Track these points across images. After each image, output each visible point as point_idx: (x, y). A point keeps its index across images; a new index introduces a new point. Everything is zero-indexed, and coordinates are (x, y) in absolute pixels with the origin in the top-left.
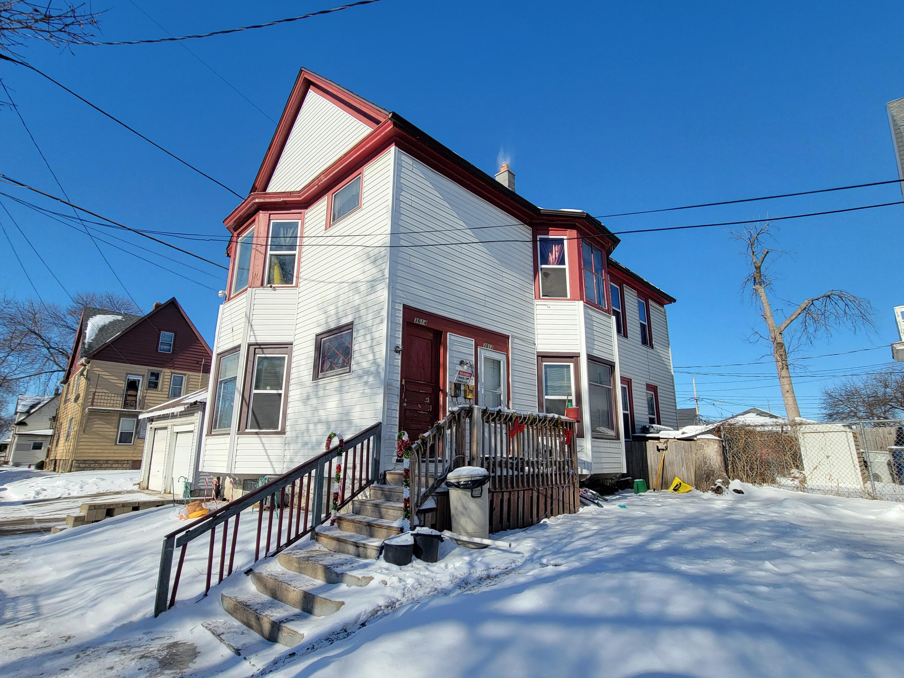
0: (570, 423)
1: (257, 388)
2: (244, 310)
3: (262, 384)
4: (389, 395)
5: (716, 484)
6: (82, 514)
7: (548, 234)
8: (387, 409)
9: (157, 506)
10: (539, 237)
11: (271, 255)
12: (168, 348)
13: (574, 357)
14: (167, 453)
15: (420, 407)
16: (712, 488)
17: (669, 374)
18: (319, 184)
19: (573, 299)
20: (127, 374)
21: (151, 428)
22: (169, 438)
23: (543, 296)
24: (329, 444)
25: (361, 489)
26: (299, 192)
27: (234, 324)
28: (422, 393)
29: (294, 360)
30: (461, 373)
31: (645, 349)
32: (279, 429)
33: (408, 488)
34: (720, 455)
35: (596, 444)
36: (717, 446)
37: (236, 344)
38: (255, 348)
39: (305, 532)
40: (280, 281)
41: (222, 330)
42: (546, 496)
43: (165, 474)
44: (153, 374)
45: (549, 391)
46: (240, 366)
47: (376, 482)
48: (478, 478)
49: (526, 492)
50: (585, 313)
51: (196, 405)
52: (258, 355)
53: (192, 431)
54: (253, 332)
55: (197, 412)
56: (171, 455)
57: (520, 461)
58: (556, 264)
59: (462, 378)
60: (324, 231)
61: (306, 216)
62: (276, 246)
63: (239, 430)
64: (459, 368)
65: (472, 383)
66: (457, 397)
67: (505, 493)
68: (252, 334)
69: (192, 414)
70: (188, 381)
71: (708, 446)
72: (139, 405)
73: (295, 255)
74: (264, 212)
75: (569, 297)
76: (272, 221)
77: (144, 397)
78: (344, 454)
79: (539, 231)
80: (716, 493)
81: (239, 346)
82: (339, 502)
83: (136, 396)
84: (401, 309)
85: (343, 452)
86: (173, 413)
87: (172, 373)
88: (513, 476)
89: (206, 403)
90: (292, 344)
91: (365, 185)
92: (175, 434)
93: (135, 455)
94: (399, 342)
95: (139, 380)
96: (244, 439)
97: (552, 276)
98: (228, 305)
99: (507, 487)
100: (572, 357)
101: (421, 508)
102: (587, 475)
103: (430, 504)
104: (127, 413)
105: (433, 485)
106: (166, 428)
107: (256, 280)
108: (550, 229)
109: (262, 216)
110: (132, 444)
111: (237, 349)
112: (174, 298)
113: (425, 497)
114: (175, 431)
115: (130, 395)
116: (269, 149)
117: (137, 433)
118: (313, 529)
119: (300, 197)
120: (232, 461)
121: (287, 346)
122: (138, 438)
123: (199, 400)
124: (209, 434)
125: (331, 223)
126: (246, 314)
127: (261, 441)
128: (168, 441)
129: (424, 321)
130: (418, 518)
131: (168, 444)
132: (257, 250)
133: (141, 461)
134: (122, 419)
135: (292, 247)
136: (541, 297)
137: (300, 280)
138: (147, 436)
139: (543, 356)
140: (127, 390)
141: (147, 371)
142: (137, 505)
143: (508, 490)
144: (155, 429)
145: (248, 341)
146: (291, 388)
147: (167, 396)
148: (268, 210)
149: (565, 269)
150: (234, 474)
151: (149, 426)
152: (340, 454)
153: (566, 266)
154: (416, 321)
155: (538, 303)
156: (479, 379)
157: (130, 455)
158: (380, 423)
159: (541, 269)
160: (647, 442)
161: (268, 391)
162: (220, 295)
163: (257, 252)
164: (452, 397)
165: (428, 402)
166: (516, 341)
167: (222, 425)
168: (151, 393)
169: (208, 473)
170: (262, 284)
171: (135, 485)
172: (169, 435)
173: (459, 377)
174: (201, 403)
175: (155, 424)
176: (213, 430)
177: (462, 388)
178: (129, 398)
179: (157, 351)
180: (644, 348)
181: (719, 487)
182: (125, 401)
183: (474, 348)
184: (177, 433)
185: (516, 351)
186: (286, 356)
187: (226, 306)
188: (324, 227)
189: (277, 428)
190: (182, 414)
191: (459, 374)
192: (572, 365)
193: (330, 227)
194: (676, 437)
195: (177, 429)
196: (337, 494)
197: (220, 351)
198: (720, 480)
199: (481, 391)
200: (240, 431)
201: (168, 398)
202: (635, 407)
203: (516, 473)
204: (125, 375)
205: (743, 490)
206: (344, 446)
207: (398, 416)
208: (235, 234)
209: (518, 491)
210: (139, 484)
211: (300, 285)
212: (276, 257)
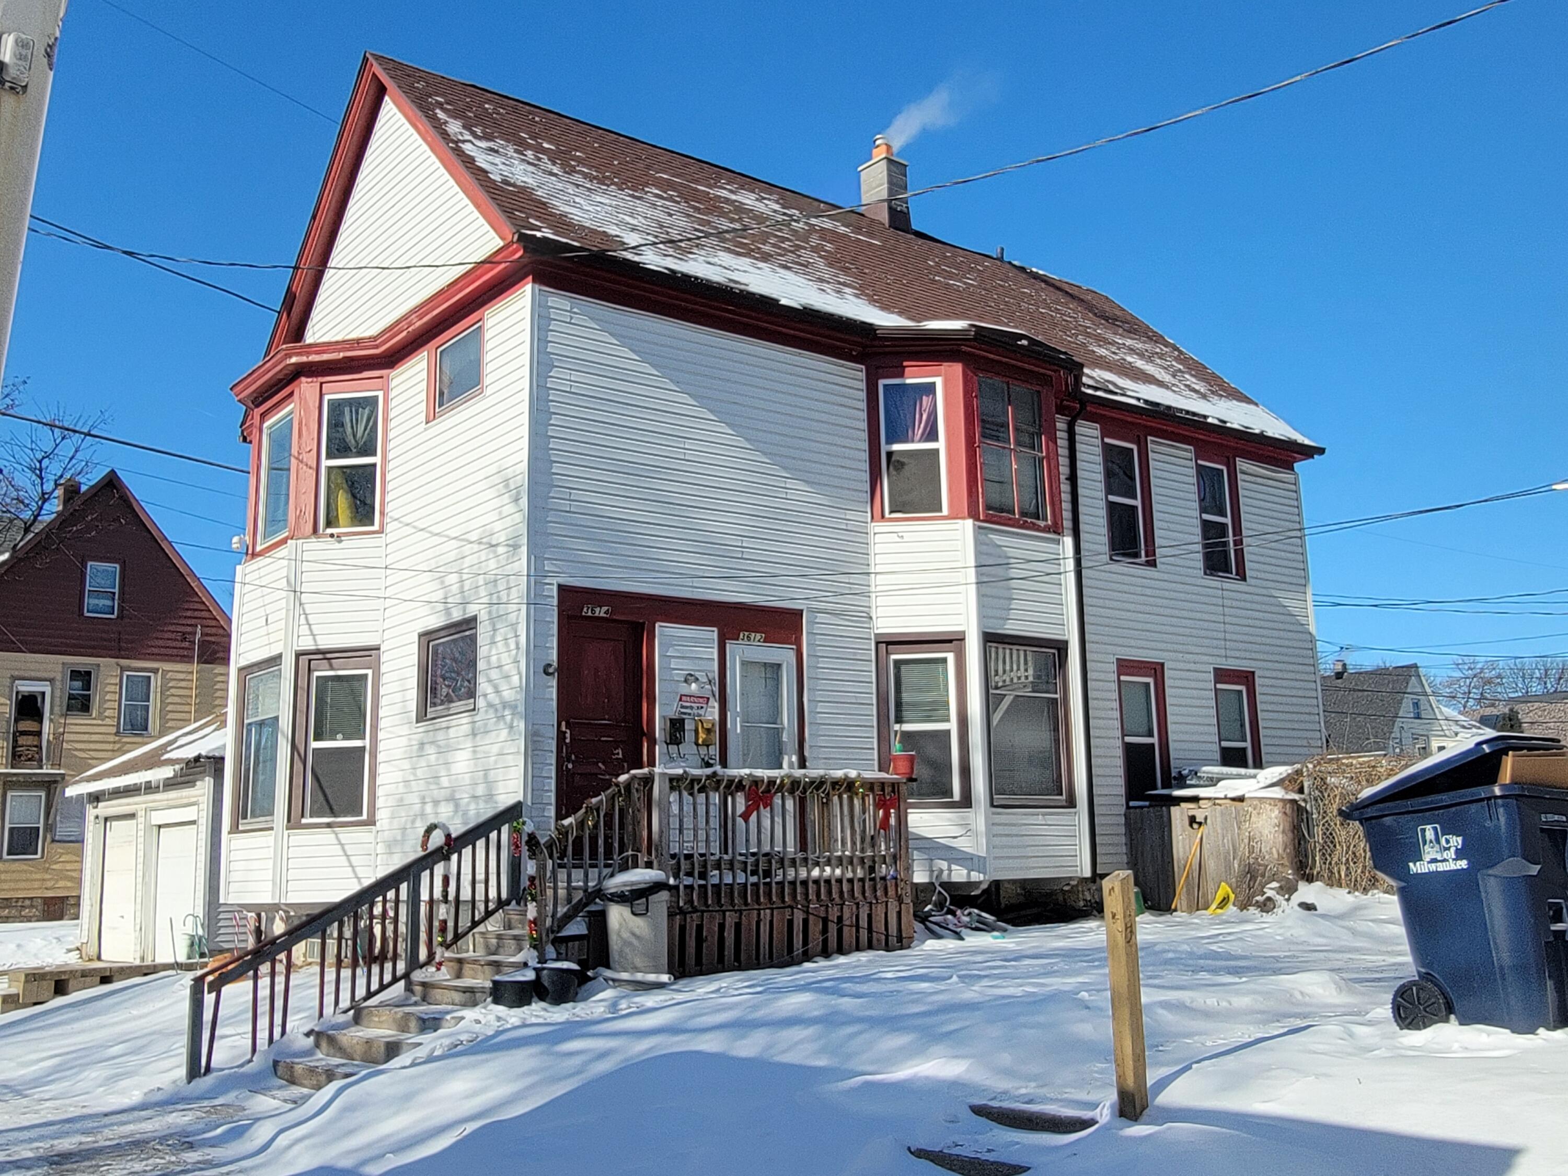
0: (893, 785)
1: (317, 738)
2: (284, 572)
3: (327, 731)
4: (536, 752)
5: (1265, 893)
6: (13, 991)
7: (902, 375)
8: (533, 778)
9: (146, 974)
10: (882, 382)
11: (330, 469)
12: (108, 603)
13: (954, 641)
14: (140, 873)
15: (603, 767)
16: (1257, 902)
17: (1305, 636)
18: (410, 330)
19: (952, 517)
20: (14, 678)
21: (97, 817)
22: (141, 840)
23: (891, 512)
24: (427, 842)
25: (488, 914)
26: (375, 338)
27: (269, 609)
28: (607, 741)
29: (384, 679)
30: (684, 698)
31: (1218, 584)
32: (365, 817)
33: (534, 903)
35: (998, 819)
36: (1277, 812)
37: (274, 652)
38: (310, 661)
39: (395, 980)
40: (347, 521)
41: (244, 610)
42: (825, 921)
43: (138, 921)
44: (76, 675)
45: (904, 714)
46: (285, 678)
47: (514, 902)
48: (643, 886)
49: (775, 912)
50: (977, 543)
51: (198, 764)
52: (317, 674)
53: (193, 822)
54: (307, 619)
55: (202, 780)
56: (150, 876)
57: (761, 858)
58: (920, 441)
59: (686, 707)
60: (423, 425)
61: (393, 384)
62: (338, 448)
63: (289, 821)
64: (684, 689)
65: (712, 713)
66: (678, 744)
67: (727, 913)
68: (303, 621)
69: (191, 783)
70: (164, 689)
72: (48, 759)
73: (374, 465)
74: (310, 380)
75: (945, 512)
76: (327, 398)
77: (58, 737)
78: (455, 857)
79: (881, 371)
80: (1262, 911)
81: (279, 656)
82: (450, 936)
83: (39, 734)
84: (555, 593)
85: (452, 853)
86: (150, 782)
87: (123, 669)
88: (745, 885)
89: (222, 759)
90: (378, 649)
91: (488, 346)
92: (155, 830)
93: (49, 884)
94: (553, 656)
95: (43, 694)
96: (299, 837)
97: (911, 467)
98: (255, 566)
99: (732, 903)
100: (950, 641)
101: (560, 935)
102: (980, 883)
103: (577, 928)
104: (22, 779)
105: (581, 899)
106: (132, 816)
107: (301, 521)
108: (905, 364)
109: (307, 387)
110: (39, 856)
111: (276, 660)
112: (112, 471)
113: (568, 918)
114: (153, 823)
115: (24, 733)
116: (314, 217)
117: (49, 828)
118: (406, 976)
119: (377, 347)
120: (279, 882)
121: (369, 653)
122: (53, 841)
123: (204, 753)
124: (235, 829)
125: (437, 410)
126: (288, 581)
127: (337, 838)
128: (141, 847)
129: (605, 609)
130: (556, 950)
131: (141, 854)
132: (302, 461)
133: (79, 897)
134: (10, 794)
135: (368, 449)
136: (887, 515)
137: (387, 520)
138: (89, 837)
139: (889, 643)
140: (16, 721)
141: (60, 667)
142: (108, 974)
143: (736, 908)
144: (106, 819)
145: (296, 648)
146: (381, 735)
147: (114, 730)
148: (316, 376)
149: (937, 451)
150: (286, 905)
151: (91, 812)
152: (447, 858)
153: (940, 445)
154: (587, 612)
155: (877, 530)
156: (730, 705)
157: (36, 885)
158: (520, 803)
159: (890, 454)
160: (1173, 809)
161: (340, 743)
162: (234, 546)
163: (301, 466)
164: (668, 744)
165: (620, 756)
166: (821, 617)
167: (258, 812)
168: (77, 722)
169: (239, 905)
170: (315, 530)
171: (69, 951)
172: (141, 833)
173: (682, 707)
174: (209, 758)
175: (106, 808)
176: (241, 821)
177: (689, 725)
178: (22, 740)
179: (81, 613)
181: (1269, 899)
182: (14, 748)
183: (716, 646)
184: (160, 827)
185: (819, 640)
186: (369, 672)
187: (248, 570)
188: (423, 417)
189: (361, 814)
190: (170, 784)
191: (681, 700)
192: (950, 657)
193: (434, 418)
194: (1231, 795)
195: (159, 817)
196: (444, 922)
197: (243, 663)
198: (1275, 885)
199: (735, 726)
200: (293, 823)
201: (117, 733)
202: (1170, 727)
203: (741, 878)
204: (7, 682)
205: (1316, 904)
206: (453, 845)
207: (553, 787)
208: (258, 411)
209: (759, 910)
210: (78, 949)
211: (388, 528)
212: (338, 470)
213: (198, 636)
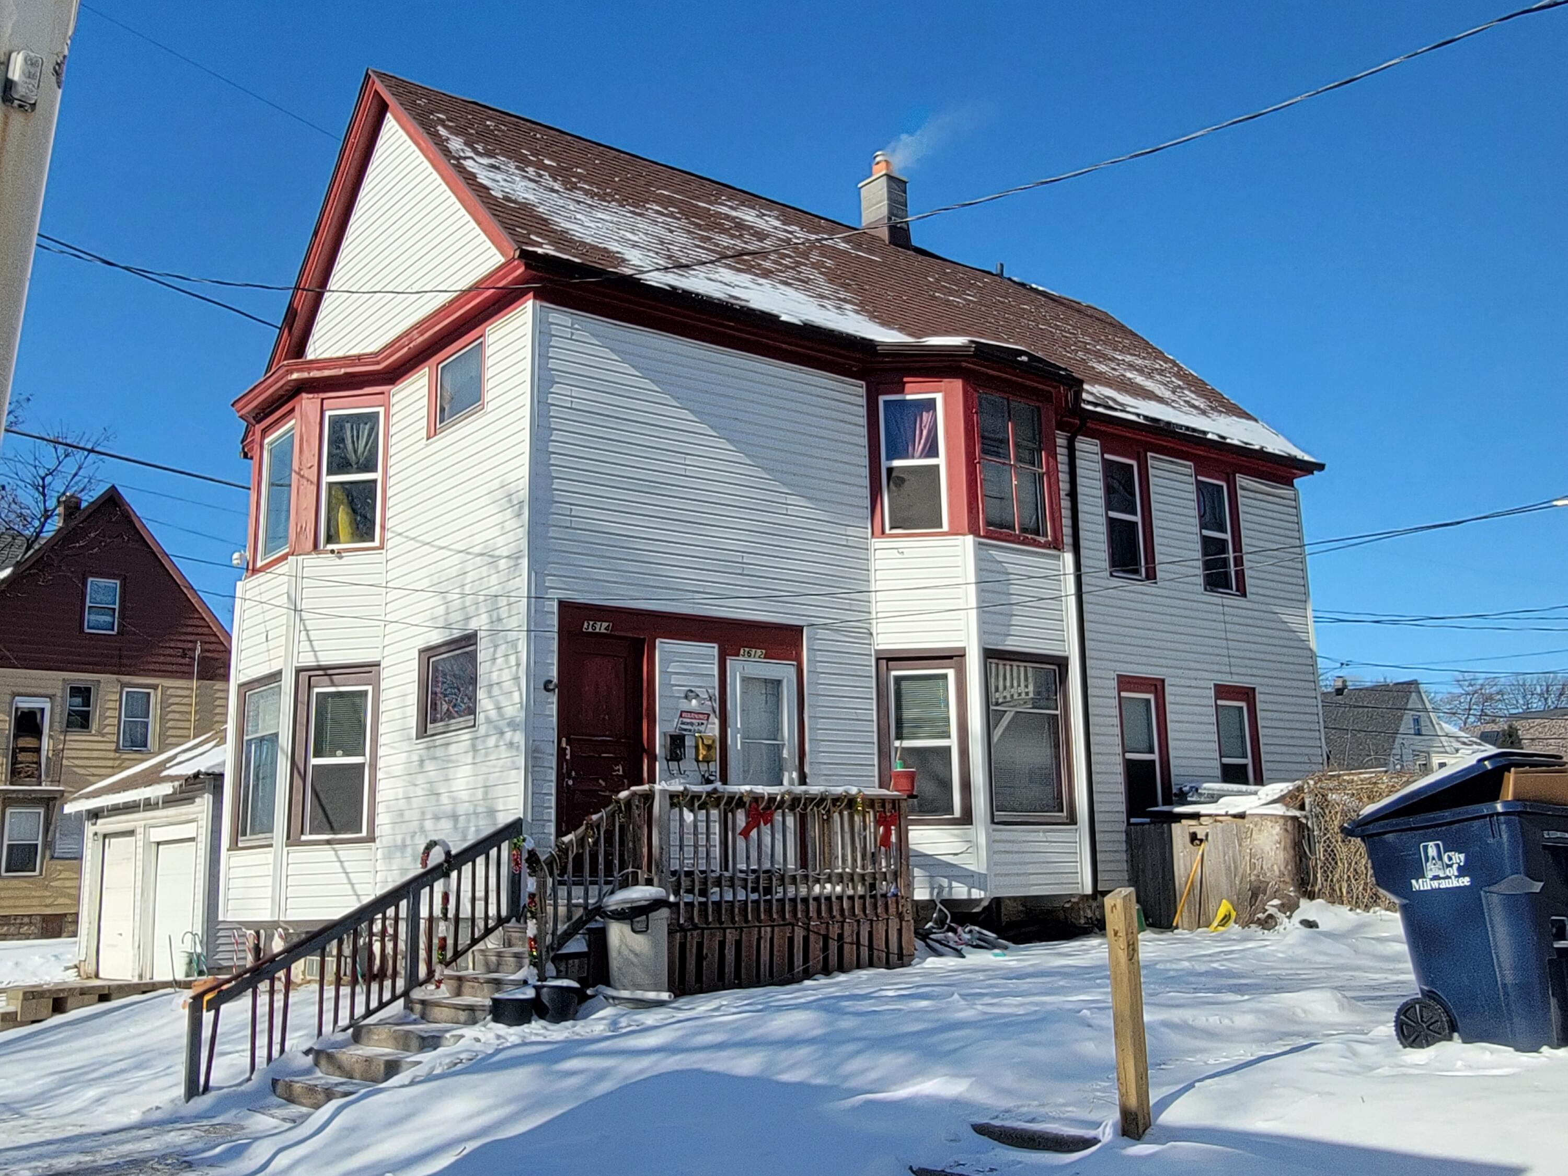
0: (893, 801)
1: (317, 754)
2: (285, 588)
3: (327, 747)
4: (536, 769)
5: (1266, 910)
6: (11, 1009)
7: (902, 391)
8: (533, 795)
9: (144, 992)
10: (882, 399)
11: (331, 485)
12: (109, 619)
13: (955, 657)
14: (139, 891)
15: (603, 784)
16: (1259, 919)
17: (1305, 653)
18: (411, 345)
19: (954, 532)
20: (14, 695)
21: (96, 834)
22: (140, 857)
23: (892, 528)
24: (427, 859)
25: (488, 931)
26: (376, 354)
27: (269, 625)
28: (607, 758)
29: (383, 696)
30: (684, 714)
31: (1219, 601)
32: (364, 833)
33: (534, 921)
34: (1285, 849)
35: (998, 836)
37: (275, 669)
38: (310, 677)
39: (394, 998)
40: (348, 537)
42: (826, 937)
43: (136, 939)
44: (75, 691)
45: (905, 731)
46: (285, 693)
47: (514, 919)
48: (643, 903)
49: (776, 929)
50: (978, 559)
51: (197, 781)
52: (316, 690)
53: (192, 839)
54: (307, 635)
55: (201, 796)
57: (762, 875)
58: (920, 457)
59: (686, 724)
60: (425, 441)
61: (393, 400)
62: (339, 464)
63: (288, 837)
64: (684, 705)
65: (713, 729)
66: (678, 761)
67: (728, 931)
68: (302, 628)
69: (190, 800)
70: (164, 705)
71: (1260, 830)
72: (47, 776)
73: (375, 481)
74: (311, 396)
75: (946, 528)
76: (328, 414)
77: (58, 753)
78: (454, 874)
79: (881, 386)
80: (1263, 928)
81: (280, 673)
82: (449, 954)
83: (38, 750)
84: (556, 609)
85: (452, 870)
86: (149, 799)
87: (124, 685)
88: (746, 902)
89: (222, 775)
90: (379, 665)
91: (489, 363)
92: (154, 847)
93: (49, 901)
94: (554, 673)
95: (43, 710)
96: (299, 854)
97: (911, 483)
98: (256, 582)
99: (733, 921)
100: (951, 657)
101: (559, 952)
102: (981, 900)
103: (577, 945)
104: (21, 796)
105: (581, 917)
106: (131, 833)
107: (302, 537)
108: (905, 379)
109: (308, 403)
110: (37, 873)
111: (276, 676)
112: (113, 487)
113: (568, 935)
114: (152, 840)
115: (23, 750)
117: (48, 845)
118: (406, 994)
119: (378, 363)
120: (279, 899)
121: (369, 669)
122: (52, 858)
123: (203, 770)
124: (234, 846)
125: (438, 426)
126: (288, 597)
127: (337, 855)
128: (140, 864)
129: (605, 624)
130: (556, 967)
131: (139, 871)
132: (303, 477)
133: (77, 914)
134: (9, 811)
135: (370, 466)
136: (887, 531)
137: (388, 534)
138: (88, 854)
139: (889, 659)
140: (16, 737)
141: (60, 684)
142: (106, 992)
143: (737, 925)
144: (105, 836)
145: (295, 664)
146: (381, 752)
147: (113, 746)
148: (318, 392)
149: (937, 467)
150: (286, 922)
151: (90, 829)
152: (447, 875)
153: (941, 461)
154: (587, 627)
155: (878, 546)
156: (730, 721)
157: (36, 902)
158: (520, 819)
159: (890, 470)
160: (1174, 825)
161: (340, 760)
162: (235, 562)
163: (302, 481)
164: (668, 761)
165: (621, 773)
166: (822, 633)
167: (257, 828)
168: (77, 739)
169: (238, 923)
170: (315, 546)
171: (67, 968)
172: (140, 850)
173: (683, 723)
174: (209, 774)
175: (105, 825)
176: (240, 838)
177: (689, 742)
178: (21, 757)
179: (81, 630)
180: (1214, 598)
181: (1271, 916)
182: (13, 764)
183: (716, 661)
184: (158, 844)
185: (819, 656)
186: (369, 688)
187: (249, 586)
188: (424, 433)
189: (360, 831)
190: (169, 801)
191: (681, 716)
192: (951, 673)
193: (435, 434)
194: (1232, 812)
195: (157, 834)
196: (444, 939)
197: (243, 679)
198: (1276, 902)
199: (736, 742)
200: (292, 840)
201: (117, 750)
202: (1171, 744)
204: (8, 699)
205: (1319, 921)
206: (453, 862)
207: (553, 804)
208: (259, 427)
209: (760, 927)
210: (76, 967)
211: (389, 545)
212: (339, 486)
213: (198, 652)
